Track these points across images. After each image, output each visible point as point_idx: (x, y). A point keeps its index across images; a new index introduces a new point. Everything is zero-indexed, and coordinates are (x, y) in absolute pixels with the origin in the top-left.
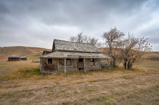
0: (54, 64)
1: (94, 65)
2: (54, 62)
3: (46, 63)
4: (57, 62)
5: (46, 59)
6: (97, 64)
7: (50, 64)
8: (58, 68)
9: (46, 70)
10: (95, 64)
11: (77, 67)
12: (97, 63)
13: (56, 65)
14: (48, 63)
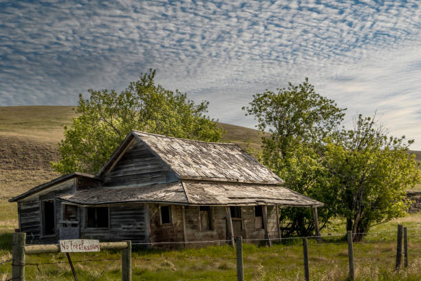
0: (175, 225)
1: (263, 228)
4: (182, 219)
6: (272, 225)
7: (167, 226)
13: (179, 229)
14: (163, 222)
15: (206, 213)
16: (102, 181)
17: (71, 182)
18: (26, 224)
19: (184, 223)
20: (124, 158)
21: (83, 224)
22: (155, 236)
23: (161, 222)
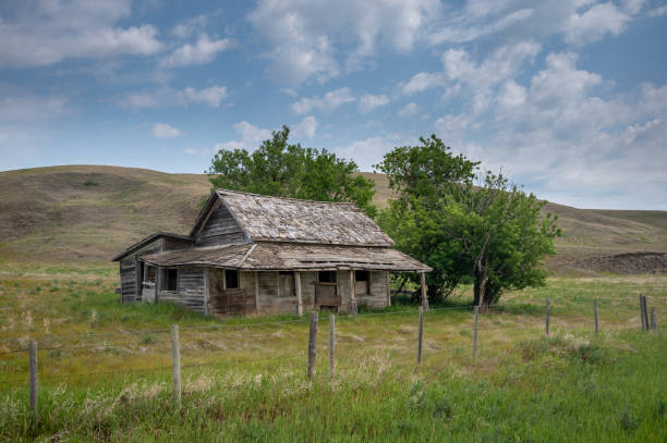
0: (244, 290)
1: (368, 293)
2: (243, 283)
3: (219, 288)
4: (254, 284)
5: (219, 274)
6: (379, 290)
7: (233, 291)
8: (258, 304)
9: (223, 313)
10: (372, 290)
11: (316, 301)
12: (379, 285)
13: (250, 294)
14: (228, 287)
15: (288, 277)
16: (194, 242)
17: (159, 242)
18: (127, 284)
19: (257, 288)
20: (212, 218)
21: (159, 286)
22: (215, 302)
23: (225, 286)
